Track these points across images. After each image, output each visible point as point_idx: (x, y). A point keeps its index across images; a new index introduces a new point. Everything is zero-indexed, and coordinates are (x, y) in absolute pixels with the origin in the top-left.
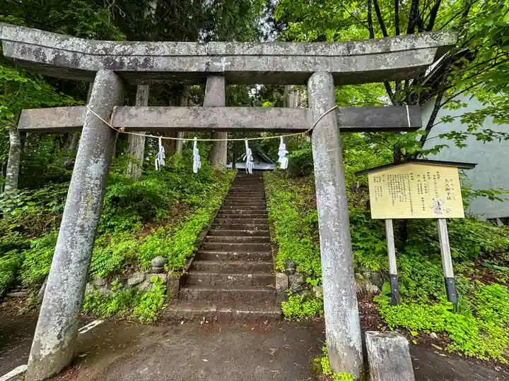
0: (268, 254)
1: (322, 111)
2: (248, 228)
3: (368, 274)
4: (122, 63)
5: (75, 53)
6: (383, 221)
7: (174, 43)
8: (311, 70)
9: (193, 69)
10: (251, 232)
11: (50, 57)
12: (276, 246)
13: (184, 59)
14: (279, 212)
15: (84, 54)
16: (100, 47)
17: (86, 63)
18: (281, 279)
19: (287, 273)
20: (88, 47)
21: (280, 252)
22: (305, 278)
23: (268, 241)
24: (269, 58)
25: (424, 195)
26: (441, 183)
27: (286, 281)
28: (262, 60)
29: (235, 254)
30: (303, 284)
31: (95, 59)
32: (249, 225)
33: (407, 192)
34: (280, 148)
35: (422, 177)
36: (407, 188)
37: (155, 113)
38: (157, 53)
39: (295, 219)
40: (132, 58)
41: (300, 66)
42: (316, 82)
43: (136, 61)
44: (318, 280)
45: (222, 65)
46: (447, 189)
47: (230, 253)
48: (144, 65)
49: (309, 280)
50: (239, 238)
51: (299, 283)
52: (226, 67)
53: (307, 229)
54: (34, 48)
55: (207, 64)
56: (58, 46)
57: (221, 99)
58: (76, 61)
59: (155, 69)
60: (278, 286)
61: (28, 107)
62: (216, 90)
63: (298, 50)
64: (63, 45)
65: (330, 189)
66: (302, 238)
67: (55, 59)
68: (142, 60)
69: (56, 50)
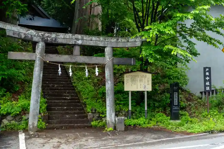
0: (81, 108)
1: (108, 59)
2: (65, 96)
3: (124, 113)
4: (47, 40)
5: (31, 36)
6: (128, 91)
7: (65, 34)
8: (106, 46)
9: (71, 43)
10: (68, 98)
11: (23, 36)
12: (85, 104)
13: (68, 40)
14: (82, 86)
15: (35, 36)
16: (40, 34)
17: (35, 39)
18: (90, 115)
19: (92, 113)
20: (36, 34)
21: (88, 106)
22: (99, 115)
23: (79, 102)
24: (94, 41)
25: (141, 83)
26: (146, 79)
27: (92, 116)
28: (92, 42)
29: (65, 108)
30: (99, 117)
31: (38, 37)
32: (65, 94)
33: (136, 81)
34: (96, 69)
35: (141, 76)
36: (136, 80)
37: (58, 57)
38: (59, 37)
39: (92, 91)
40: (51, 38)
41: (103, 44)
42: (108, 50)
43: (52, 39)
44: (104, 115)
45: (80, 42)
46: (148, 81)
47: (62, 107)
48: (55, 41)
49: (101, 115)
50: (63, 101)
51: (97, 117)
52: (81, 43)
53: (100, 96)
54: (17, 33)
55: (75, 42)
56: (26, 33)
57: (79, 53)
58: (32, 38)
59: (58, 42)
60: (89, 118)
61: (10, 51)
62: (77, 50)
63: (103, 39)
64: (28, 33)
65: (109, 82)
66: (97, 100)
67: (25, 37)
68: (54, 39)
69: (25, 34)
